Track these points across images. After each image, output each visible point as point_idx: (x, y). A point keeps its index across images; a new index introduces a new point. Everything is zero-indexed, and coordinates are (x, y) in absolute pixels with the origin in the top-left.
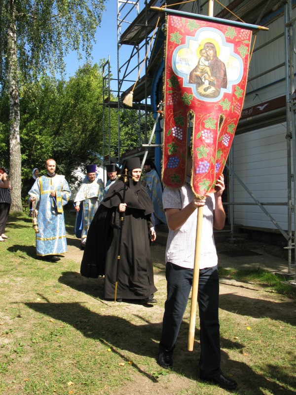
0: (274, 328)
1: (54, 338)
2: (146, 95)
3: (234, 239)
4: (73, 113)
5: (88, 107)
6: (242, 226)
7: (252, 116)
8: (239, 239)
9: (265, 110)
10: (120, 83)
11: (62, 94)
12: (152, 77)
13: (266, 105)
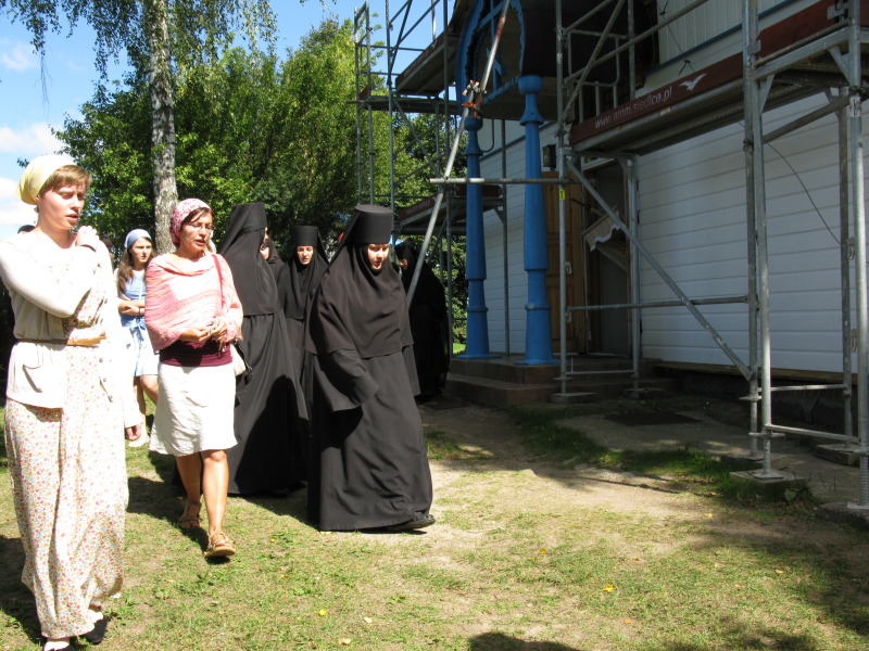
0: (700, 568)
1: (206, 588)
2: (446, 82)
3: (641, 390)
4: (294, 129)
5: (329, 114)
6: (661, 361)
7: (671, 105)
8: (652, 389)
9: (698, 90)
10: (392, 54)
11: (272, 87)
12: (458, 36)
13: (700, 78)
